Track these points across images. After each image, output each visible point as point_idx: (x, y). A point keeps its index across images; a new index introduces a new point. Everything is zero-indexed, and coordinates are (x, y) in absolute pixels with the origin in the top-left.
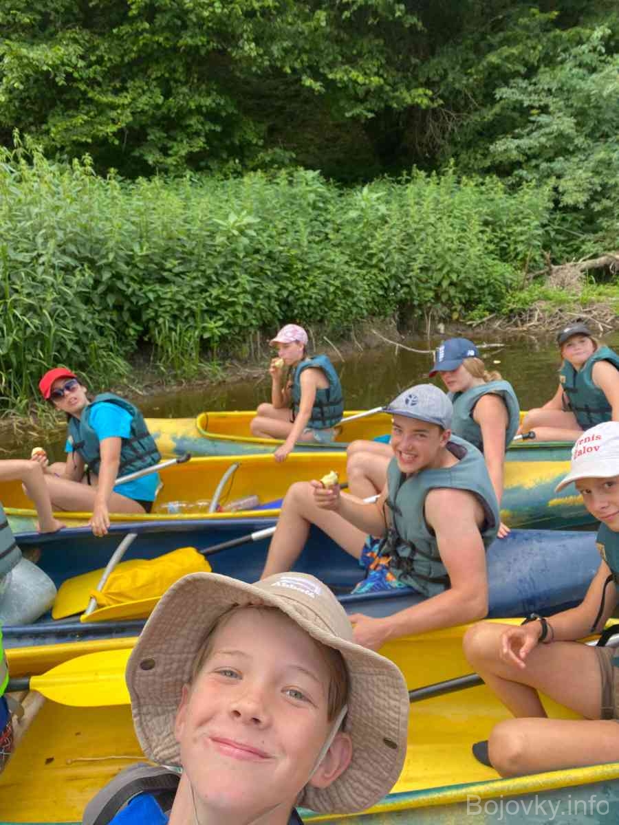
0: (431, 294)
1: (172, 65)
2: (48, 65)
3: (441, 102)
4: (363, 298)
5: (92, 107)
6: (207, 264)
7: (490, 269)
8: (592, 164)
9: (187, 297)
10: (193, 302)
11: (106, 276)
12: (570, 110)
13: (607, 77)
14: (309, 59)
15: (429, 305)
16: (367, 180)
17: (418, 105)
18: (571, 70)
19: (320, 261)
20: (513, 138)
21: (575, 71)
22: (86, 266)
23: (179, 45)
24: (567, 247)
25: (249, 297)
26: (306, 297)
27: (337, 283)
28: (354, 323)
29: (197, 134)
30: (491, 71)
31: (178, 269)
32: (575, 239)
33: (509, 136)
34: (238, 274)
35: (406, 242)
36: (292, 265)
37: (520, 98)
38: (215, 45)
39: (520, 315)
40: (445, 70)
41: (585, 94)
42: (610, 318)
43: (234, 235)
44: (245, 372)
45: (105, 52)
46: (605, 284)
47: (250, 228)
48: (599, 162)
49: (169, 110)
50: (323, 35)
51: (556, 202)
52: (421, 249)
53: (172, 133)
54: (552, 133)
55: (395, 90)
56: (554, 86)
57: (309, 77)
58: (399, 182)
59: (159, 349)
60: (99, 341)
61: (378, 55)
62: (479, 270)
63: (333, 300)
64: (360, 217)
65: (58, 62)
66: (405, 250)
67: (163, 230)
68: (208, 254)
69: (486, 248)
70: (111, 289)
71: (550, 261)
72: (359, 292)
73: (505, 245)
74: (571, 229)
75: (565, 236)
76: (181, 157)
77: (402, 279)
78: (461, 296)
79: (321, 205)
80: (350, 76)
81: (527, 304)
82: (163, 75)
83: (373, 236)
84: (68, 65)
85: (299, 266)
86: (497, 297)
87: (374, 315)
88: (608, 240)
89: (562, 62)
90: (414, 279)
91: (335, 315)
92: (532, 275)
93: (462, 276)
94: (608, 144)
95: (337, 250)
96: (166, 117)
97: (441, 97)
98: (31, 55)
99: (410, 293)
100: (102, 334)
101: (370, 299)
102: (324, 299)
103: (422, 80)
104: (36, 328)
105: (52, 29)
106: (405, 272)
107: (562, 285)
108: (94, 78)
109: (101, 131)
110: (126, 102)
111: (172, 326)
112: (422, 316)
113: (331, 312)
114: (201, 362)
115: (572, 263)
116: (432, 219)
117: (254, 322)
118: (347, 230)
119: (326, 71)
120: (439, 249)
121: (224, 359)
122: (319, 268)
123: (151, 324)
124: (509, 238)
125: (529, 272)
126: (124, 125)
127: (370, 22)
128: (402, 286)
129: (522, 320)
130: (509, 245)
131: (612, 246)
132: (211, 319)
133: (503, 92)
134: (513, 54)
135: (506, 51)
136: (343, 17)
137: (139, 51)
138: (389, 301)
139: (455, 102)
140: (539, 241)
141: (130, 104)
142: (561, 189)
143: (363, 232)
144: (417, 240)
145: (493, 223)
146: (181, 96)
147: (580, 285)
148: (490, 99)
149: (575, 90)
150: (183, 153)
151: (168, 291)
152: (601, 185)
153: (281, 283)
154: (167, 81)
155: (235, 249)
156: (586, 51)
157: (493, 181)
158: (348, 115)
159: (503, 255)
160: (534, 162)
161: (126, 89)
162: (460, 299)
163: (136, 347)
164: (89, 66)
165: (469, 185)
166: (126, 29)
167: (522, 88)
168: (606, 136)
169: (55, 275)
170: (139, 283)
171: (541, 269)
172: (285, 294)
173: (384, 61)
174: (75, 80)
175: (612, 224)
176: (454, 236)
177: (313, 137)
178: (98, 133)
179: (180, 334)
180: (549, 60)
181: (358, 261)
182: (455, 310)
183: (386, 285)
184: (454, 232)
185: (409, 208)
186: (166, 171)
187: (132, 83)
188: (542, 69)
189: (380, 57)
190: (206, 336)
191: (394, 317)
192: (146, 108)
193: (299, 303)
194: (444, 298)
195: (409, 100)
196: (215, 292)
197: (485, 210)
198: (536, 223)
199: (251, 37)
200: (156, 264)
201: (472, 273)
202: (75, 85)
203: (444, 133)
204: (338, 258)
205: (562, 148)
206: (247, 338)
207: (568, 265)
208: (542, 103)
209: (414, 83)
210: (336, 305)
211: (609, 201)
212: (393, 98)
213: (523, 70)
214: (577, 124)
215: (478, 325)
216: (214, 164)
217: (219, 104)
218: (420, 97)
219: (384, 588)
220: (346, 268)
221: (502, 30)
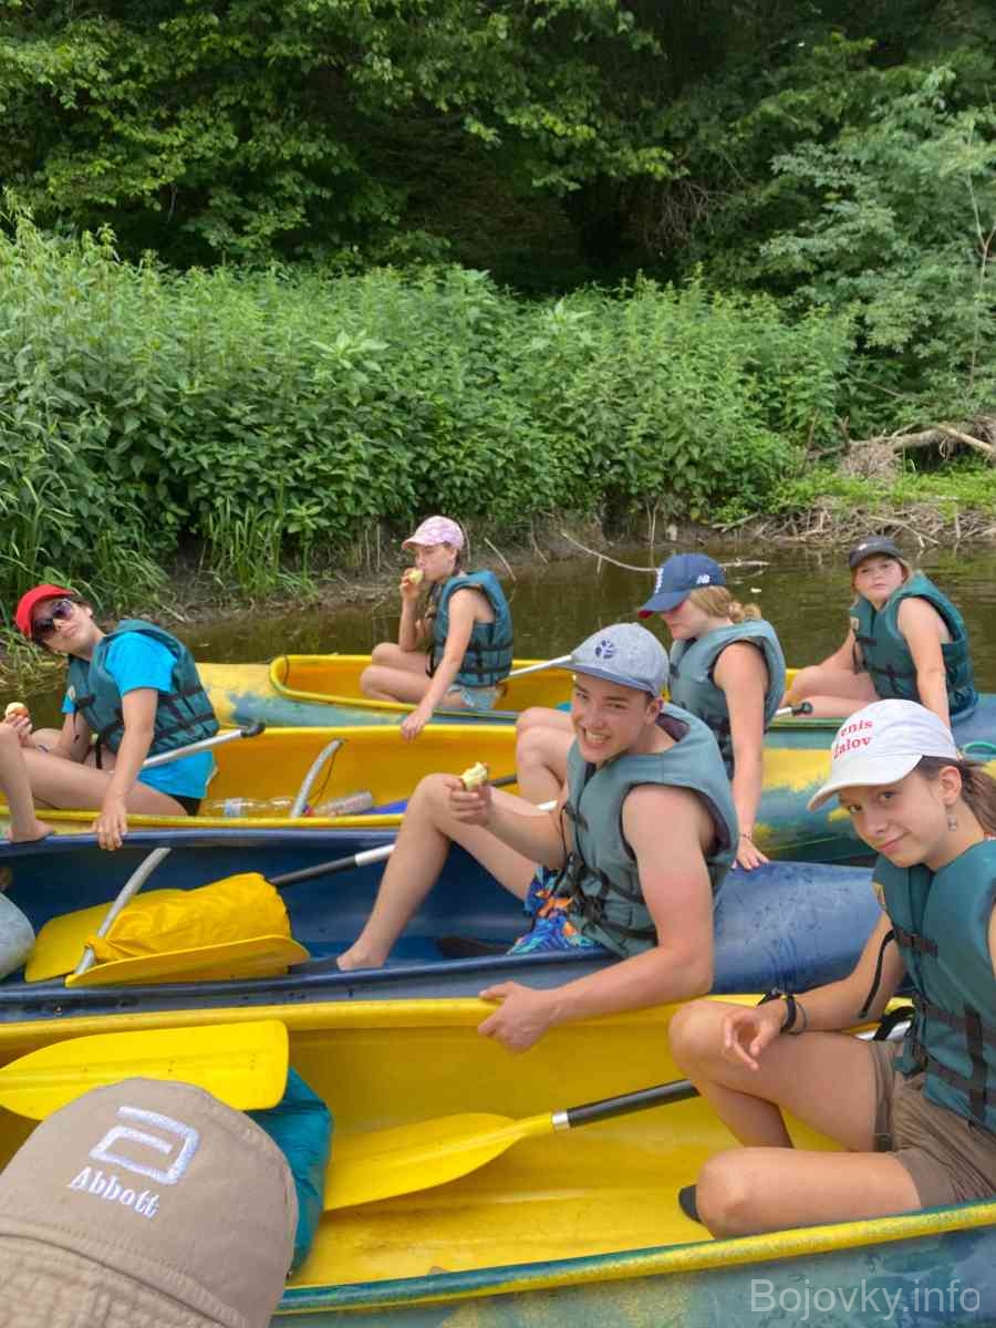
0: (658, 478)
1: (255, 88)
2: (47, 74)
3: (686, 171)
4: (550, 480)
5: (120, 148)
6: (298, 414)
7: (753, 443)
8: (918, 283)
9: (262, 466)
10: (273, 473)
11: (131, 425)
12: (889, 197)
13: (946, 148)
14: (478, 91)
15: (654, 494)
16: (563, 290)
17: (650, 174)
18: (891, 132)
19: (483, 417)
20: (797, 235)
21: (897, 135)
22: (98, 409)
23: (266, 54)
24: (875, 412)
25: (365, 469)
26: (458, 473)
27: (510, 453)
28: (534, 519)
29: (292, 200)
30: (767, 126)
31: (251, 419)
32: (888, 401)
33: (791, 232)
34: (349, 431)
35: (621, 393)
36: (437, 422)
37: (810, 173)
38: (326, 58)
39: (797, 516)
40: (694, 121)
41: (912, 172)
42: (936, 528)
43: (344, 369)
44: (354, 589)
45: (145, 59)
46: (930, 474)
47: (372, 359)
48: (929, 280)
49: (247, 160)
50: (503, 53)
51: (861, 340)
52: (646, 405)
53: (251, 197)
54: (856, 232)
55: (614, 149)
56: (864, 157)
57: (477, 119)
58: (615, 296)
59: (215, 547)
60: (115, 532)
61: (588, 91)
62: (734, 443)
63: (501, 479)
64: (550, 350)
65: (65, 71)
66: (621, 405)
67: (227, 355)
68: (301, 397)
69: (747, 408)
70: (137, 447)
71: (846, 433)
72: (544, 470)
73: (778, 405)
74: (880, 383)
75: (873, 395)
76: (264, 237)
77: (613, 452)
78: (705, 483)
79: (488, 326)
80: (543, 121)
81: (809, 500)
82: (239, 103)
83: (568, 380)
84: (82, 77)
85: (449, 422)
86: (762, 486)
87: (567, 507)
88: (939, 404)
89: (879, 120)
90: (632, 453)
91: (503, 504)
92: (818, 455)
93: (708, 451)
94: (942, 254)
95: (511, 400)
96: (242, 171)
97: (687, 163)
98: (21, 57)
99: (625, 475)
100: (120, 519)
101: (561, 482)
102: (486, 478)
103: (658, 134)
104: (10, 506)
105: (58, 16)
106: (618, 441)
107: (865, 471)
108: (125, 101)
109: (135, 187)
110: (176, 143)
111: (238, 511)
112: (643, 511)
113: (498, 500)
114: (282, 572)
115: (881, 438)
116: (664, 358)
117: (372, 510)
118: (528, 370)
119: (506, 111)
120: (673, 406)
121: (320, 568)
122: (482, 428)
123: (203, 507)
124: (785, 394)
125: (813, 449)
126: (171, 179)
127: (577, 38)
128: (614, 463)
129: (799, 525)
130: (783, 404)
131: (944, 413)
132: (301, 502)
133: (784, 162)
134: (802, 102)
135: (791, 96)
136: (535, 26)
137: (201, 61)
138: (591, 486)
139: (709, 174)
140: (831, 401)
141: (182, 146)
142: (868, 321)
143: (553, 374)
144: (640, 391)
145: (759, 369)
146: (268, 138)
147: (891, 473)
148: (764, 172)
149: (895, 165)
150: (267, 230)
151: (232, 455)
152: (930, 318)
153: (419, 449)
154: (246, 112)
155: (346, 392)
156: (916, 104)
157: (764, 303)
158: (536, 183)
159: (775, 421)
160: (827, 276)
161: (178, 122)
162: (703, 487)
163: (176, 543)
164: (117, 80)
165: (725, 309)
166: (180, 23)
167: (813, 156)
168: (941, 240)
169: (44, 420)
170: (184, 439)
171: (833, 445)
172: (425, 466)
173: (597, 102)
174: (94, 102)
175: (946, 379)
176: (697, 387)
177: (479, 215)
178: (127, 191)
179: (250, 524)
180: (858, 116)
181: (543, 419)
182: (695, 505)
183: (586, 459)
184: (698, 381)
185: (629, 338)
186: (239, 259)
187: (188, 111)
188: (846, 129)
189: (592, 94)
190: (292, 529)
191: (598, 512)
192: (210, 154)
193: (447, 482)
194: (679, 485)
195: (635, 166)
196: (309, 458)
197: (749, 347)
198: (828, 372)
199: (385, 49)
200: (215, 410)
201: (723, 447)
202: (92, 110)
203: (689, 221)
204: (512, 414)
205: (873, 255)
206: (359, 535)
207: (875, 440)
208: (844, 183)
209: (645, 140)
210: (505, 488)
211: (941, 343)
212: (610, 161)
213: (816, 128)
214: (897, 219)
215: (731, 530)
216: (318, 252)
217: (330, 154)
218: (654, 162)
219: (560, 947)
220: (524, 429)
221: (787, 63)
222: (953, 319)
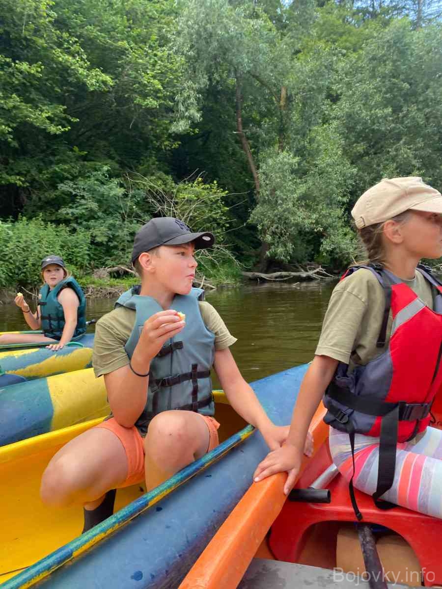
8: (107, 225)
12: (95, 200)
13: (110, 188)
17: (16, 183)
20: (69, 208)
21: (96, 182)
24: (99, 262)
30: (54, 173)
32: (102, 259)
37: (70, 190)
40: (28, 168)
41: (101, 193)
46: (118, 279)
48: (110, 224)
51: (92, 240)
54: (87, 208)
56: (86, 187)
71: (93, 267)
74: (99, 254)
75: (97, 257)
81: (85, 285)
89: (89, 177)
92: (85, 273)
94: (113, 217)
97: (28, 182)
99: (26, 276)
103: (17, 172)
106: (23, 265)
107: (100, 278)
112: (32, 289)
115: (103, 269)
124: (73, 254)
128: (22, 272)
130: (73, 257)
131: (119, 262)
133: (61, 186)
134: (65, 168)
135: (62, 166)
138: (14, 280)
140: (88, 257)
142: (95, 234)
147: (108, 278)
148: (56, 188)
149: (96, 191)
152: (112, 235)
156: (100, 175)
157: (63, 226)
159: (71, 262)
160: (79, 221)
167: (70, 185)
168: (111, 213)
171: (89, 270)
175: (119, 253)
183: (13, 271)
188: (80, 178)
195: (13, 181)
197: (60, 240)
198: (85, 248)
205: (92, 216)
208: (81, 194)
209: (12, 173)
211: (116, 242)
213: (71, 177)
214: (99, 206)
218: (17, 180)
221: (57, 155)
222: (118, 236)
